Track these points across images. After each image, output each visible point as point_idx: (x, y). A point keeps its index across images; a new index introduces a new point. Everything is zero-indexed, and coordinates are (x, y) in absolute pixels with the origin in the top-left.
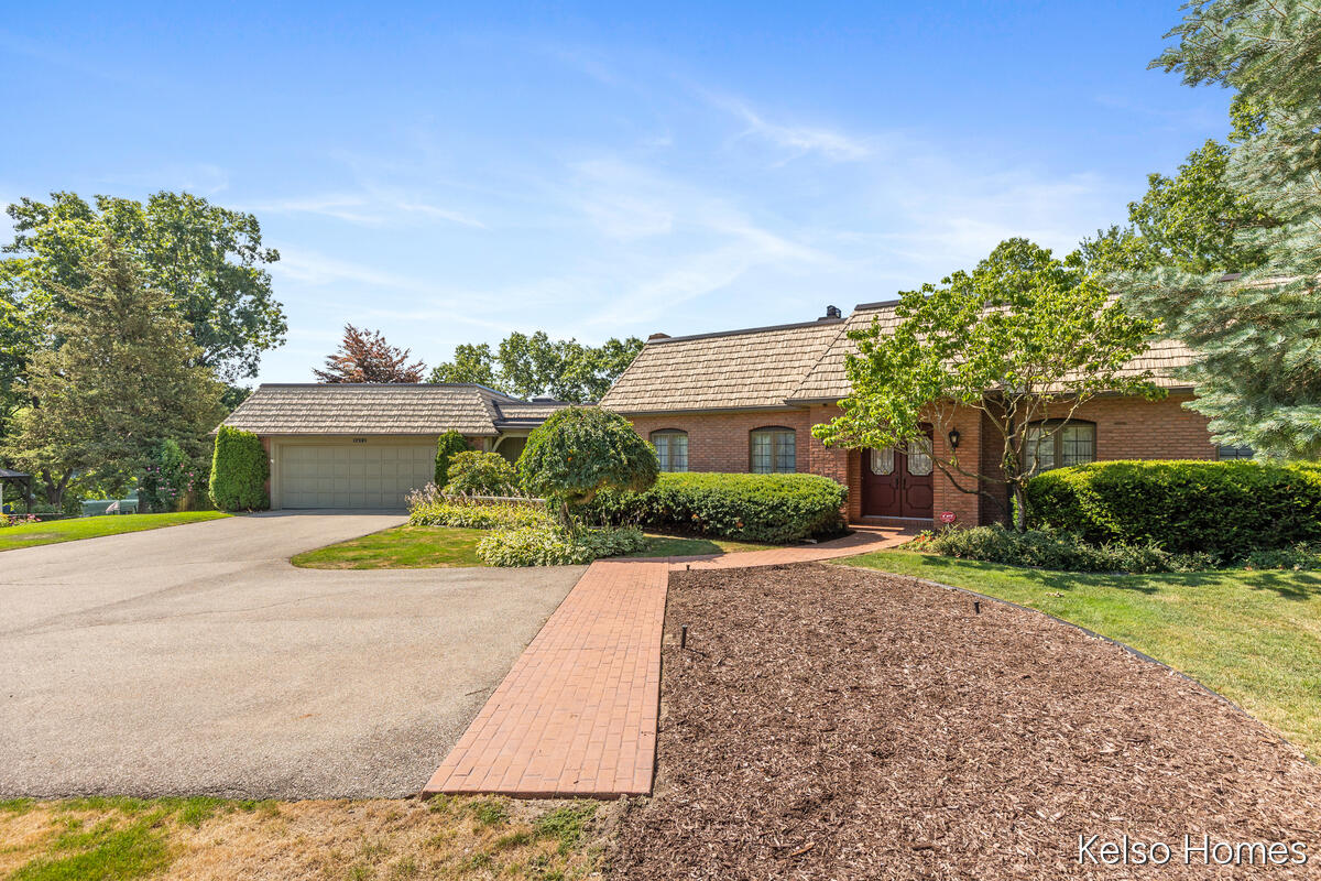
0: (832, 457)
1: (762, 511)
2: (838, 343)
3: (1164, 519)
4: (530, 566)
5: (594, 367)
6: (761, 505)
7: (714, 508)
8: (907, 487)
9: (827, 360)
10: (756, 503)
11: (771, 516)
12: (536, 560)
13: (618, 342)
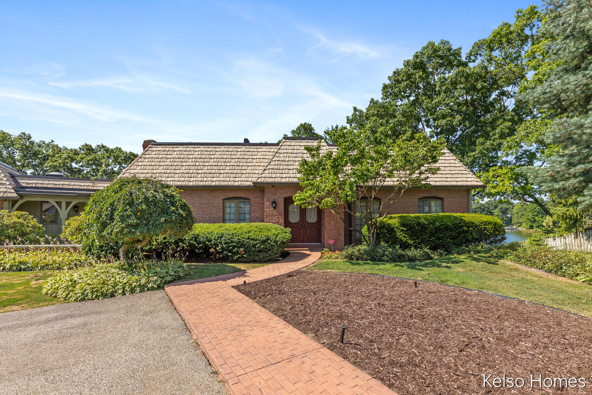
0: (276, 214)
1: (256, 244)
2: (277, 155)
3: (427, 237)
4: (111, 296)
5: (72, 160)
6: (256, 240)
7: (225, 244)
8: (306, 228)
9: (273, 163)
10: (253, 239)
11: (262, 246)
12: (116, 292)
13: (91, 146)
